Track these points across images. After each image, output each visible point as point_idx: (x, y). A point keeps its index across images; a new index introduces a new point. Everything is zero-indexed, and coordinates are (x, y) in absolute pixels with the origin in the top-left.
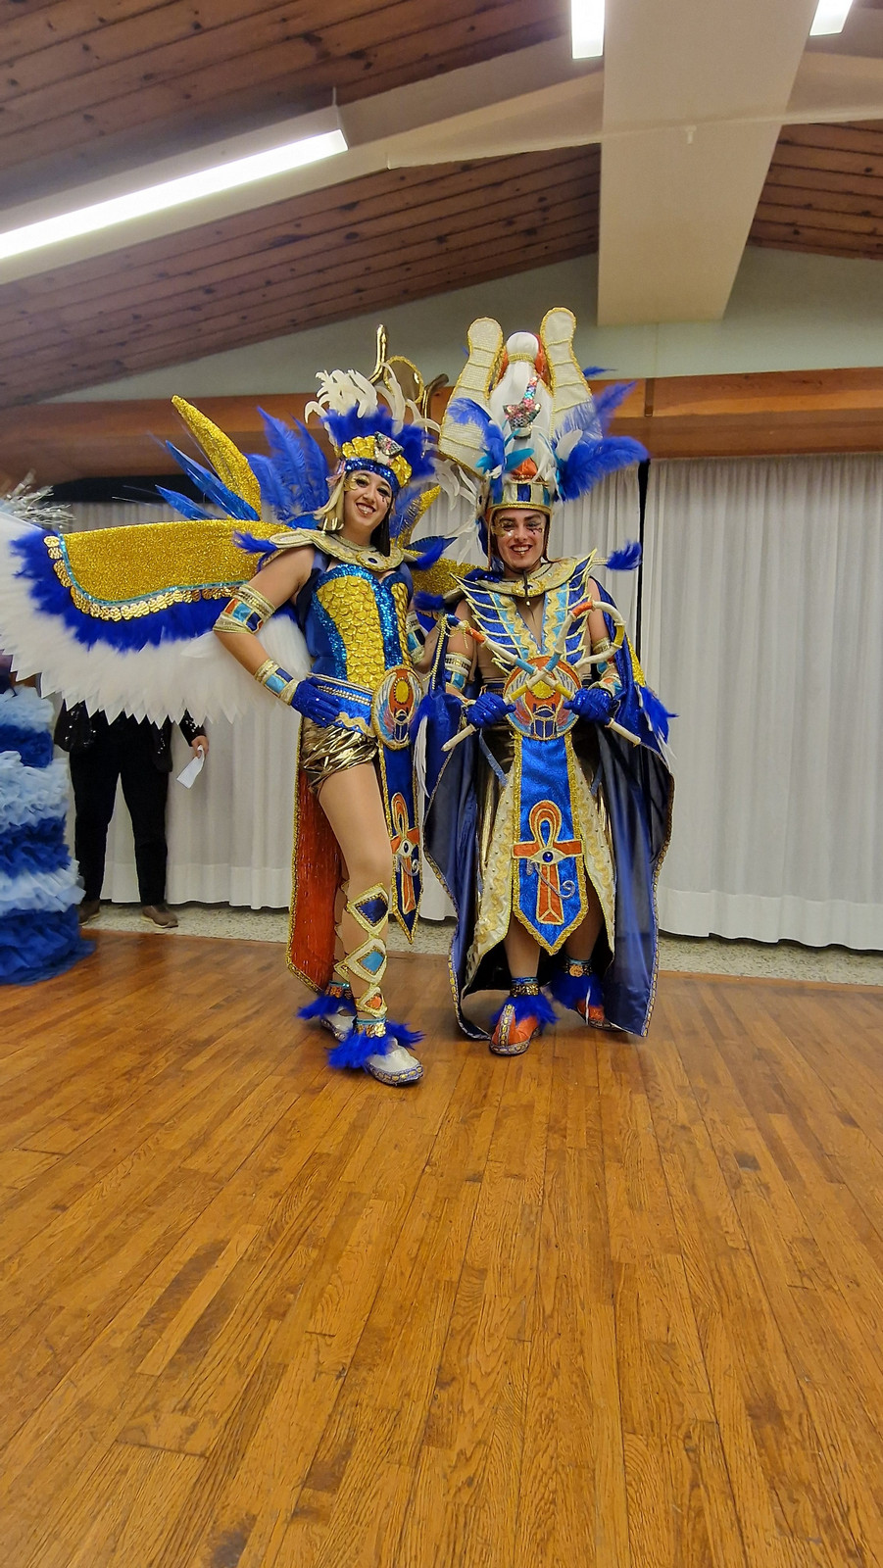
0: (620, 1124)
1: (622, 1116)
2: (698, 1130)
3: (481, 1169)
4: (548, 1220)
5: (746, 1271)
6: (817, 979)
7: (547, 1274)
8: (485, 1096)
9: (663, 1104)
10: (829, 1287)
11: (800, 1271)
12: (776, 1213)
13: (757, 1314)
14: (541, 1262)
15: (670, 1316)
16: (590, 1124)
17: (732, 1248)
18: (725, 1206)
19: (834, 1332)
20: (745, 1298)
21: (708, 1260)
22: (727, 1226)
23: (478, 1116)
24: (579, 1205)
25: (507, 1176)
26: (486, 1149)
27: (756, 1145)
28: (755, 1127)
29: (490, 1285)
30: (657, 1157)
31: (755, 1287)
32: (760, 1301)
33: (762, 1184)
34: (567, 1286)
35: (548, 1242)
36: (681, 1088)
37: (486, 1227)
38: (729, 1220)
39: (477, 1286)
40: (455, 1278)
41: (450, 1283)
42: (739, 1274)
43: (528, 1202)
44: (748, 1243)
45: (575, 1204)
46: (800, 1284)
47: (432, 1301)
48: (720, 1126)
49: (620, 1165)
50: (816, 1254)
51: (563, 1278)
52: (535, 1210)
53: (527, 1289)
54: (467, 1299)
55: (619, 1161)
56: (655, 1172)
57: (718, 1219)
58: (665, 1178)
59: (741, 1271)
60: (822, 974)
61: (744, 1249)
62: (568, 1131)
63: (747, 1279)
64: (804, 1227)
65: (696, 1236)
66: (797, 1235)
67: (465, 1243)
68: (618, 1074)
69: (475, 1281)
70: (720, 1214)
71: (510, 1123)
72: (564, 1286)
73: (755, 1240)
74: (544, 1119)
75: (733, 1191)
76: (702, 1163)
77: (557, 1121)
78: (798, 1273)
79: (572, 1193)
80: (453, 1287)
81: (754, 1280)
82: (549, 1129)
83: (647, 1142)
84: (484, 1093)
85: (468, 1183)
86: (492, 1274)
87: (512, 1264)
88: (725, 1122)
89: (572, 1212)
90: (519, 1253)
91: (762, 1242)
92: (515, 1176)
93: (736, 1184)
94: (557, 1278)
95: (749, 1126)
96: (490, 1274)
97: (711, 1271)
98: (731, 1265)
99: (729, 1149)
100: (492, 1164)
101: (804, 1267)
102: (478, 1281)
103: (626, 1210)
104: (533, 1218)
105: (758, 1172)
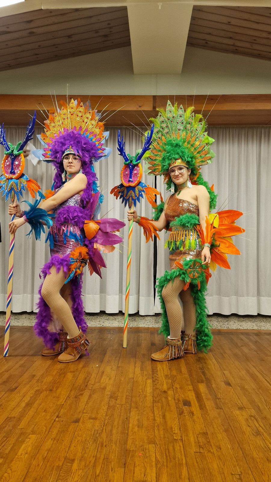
0: (140, 393)
1: (141, 389)
2: (170, 393)
3: (80, 417)
4: (104, 435)
5: (179, 448)
6: (226, 328)
7: (100, 458)
8: (86, 386)
9: (158, 383)
10: (209, 451)
11: (199, 446)
12: (195, 423)
13: (181, 465)
14: (98, 453)
15: (146, 469)
16: (127, 394)
17: (175, 439)
18: (175, 422)
19: (209, 469)
20: (177, 459)
21: (165, 445)
22: (175, 431)
23: (82, 394)
24: (118, 428)
25: (90, 418)
26: (83, 408)
27: (191, 396)
28: (192, 389)
29: (75, 466)
30: (152, 405)
31: (181, 455)
32: (182, 460)
33: (191, 412)
34: (107, 462)
35: (102, 445)
36: (166, 376)
37: (78, 441)
38: (176, 428)
39: (70, 467)
40: (61, 464)
41: (58, 467)
42: (176, 449)
43: (97, 429)
44: (182, 437)
45: (116, 427)
46: (199, 451)
47: (49, 475)
48: (179, 390)
49: (137, 409)
50: (207, 438)
51: (107, 459)
52: (99, 432)
53: (90, 465)
54: (64, 472)
55: (137, 408)
56: (150, 411)
57: (172, 428)
58: (154, 413)
59: (177, 448)
60: (228, 326)
61: (180, 439)
62: (119, 398)
63: (179, 451)
64: (204, 428)
65: (162, 436)
66: (201, 431)
67: (67, 449)
68: (142, 371)
69: (69, 464)
70: (173, 426)
71: (95, 396)
72: (106, 463)
73: (184, 436)
74: (109, 393)
75: (179, 416)
76: (169, 406)
77: (114, 393)
78: (198, 447)
79: (116, 423)
80: (59, 468)
81: (181, 452)
82: (111, 397)
83: (149, 399)
84: (86, 384)
85: (73, 424)
86: (77, 460)
87: (86, 455)
88: (181, 388)
89: (114, 431)
90: (90, 451)
91: (187, 436)
92: (93, 419)
93: (181, 413)
94: (104, 459)
95: (190, 389)
96: (76, 461)
97: (166, 449)
98: (173, 446)
99: (181, 399)
100: (84, 414)
101: (201, 444)
102: (70, 465)
103: (136, 428)
104: (98, 435)
105: (190, 407)
